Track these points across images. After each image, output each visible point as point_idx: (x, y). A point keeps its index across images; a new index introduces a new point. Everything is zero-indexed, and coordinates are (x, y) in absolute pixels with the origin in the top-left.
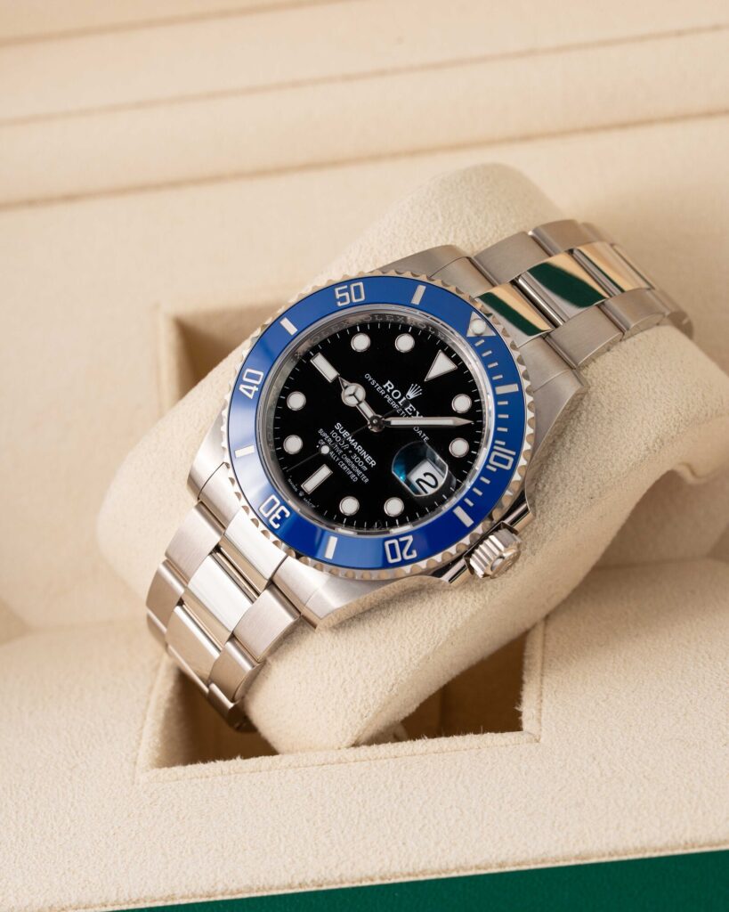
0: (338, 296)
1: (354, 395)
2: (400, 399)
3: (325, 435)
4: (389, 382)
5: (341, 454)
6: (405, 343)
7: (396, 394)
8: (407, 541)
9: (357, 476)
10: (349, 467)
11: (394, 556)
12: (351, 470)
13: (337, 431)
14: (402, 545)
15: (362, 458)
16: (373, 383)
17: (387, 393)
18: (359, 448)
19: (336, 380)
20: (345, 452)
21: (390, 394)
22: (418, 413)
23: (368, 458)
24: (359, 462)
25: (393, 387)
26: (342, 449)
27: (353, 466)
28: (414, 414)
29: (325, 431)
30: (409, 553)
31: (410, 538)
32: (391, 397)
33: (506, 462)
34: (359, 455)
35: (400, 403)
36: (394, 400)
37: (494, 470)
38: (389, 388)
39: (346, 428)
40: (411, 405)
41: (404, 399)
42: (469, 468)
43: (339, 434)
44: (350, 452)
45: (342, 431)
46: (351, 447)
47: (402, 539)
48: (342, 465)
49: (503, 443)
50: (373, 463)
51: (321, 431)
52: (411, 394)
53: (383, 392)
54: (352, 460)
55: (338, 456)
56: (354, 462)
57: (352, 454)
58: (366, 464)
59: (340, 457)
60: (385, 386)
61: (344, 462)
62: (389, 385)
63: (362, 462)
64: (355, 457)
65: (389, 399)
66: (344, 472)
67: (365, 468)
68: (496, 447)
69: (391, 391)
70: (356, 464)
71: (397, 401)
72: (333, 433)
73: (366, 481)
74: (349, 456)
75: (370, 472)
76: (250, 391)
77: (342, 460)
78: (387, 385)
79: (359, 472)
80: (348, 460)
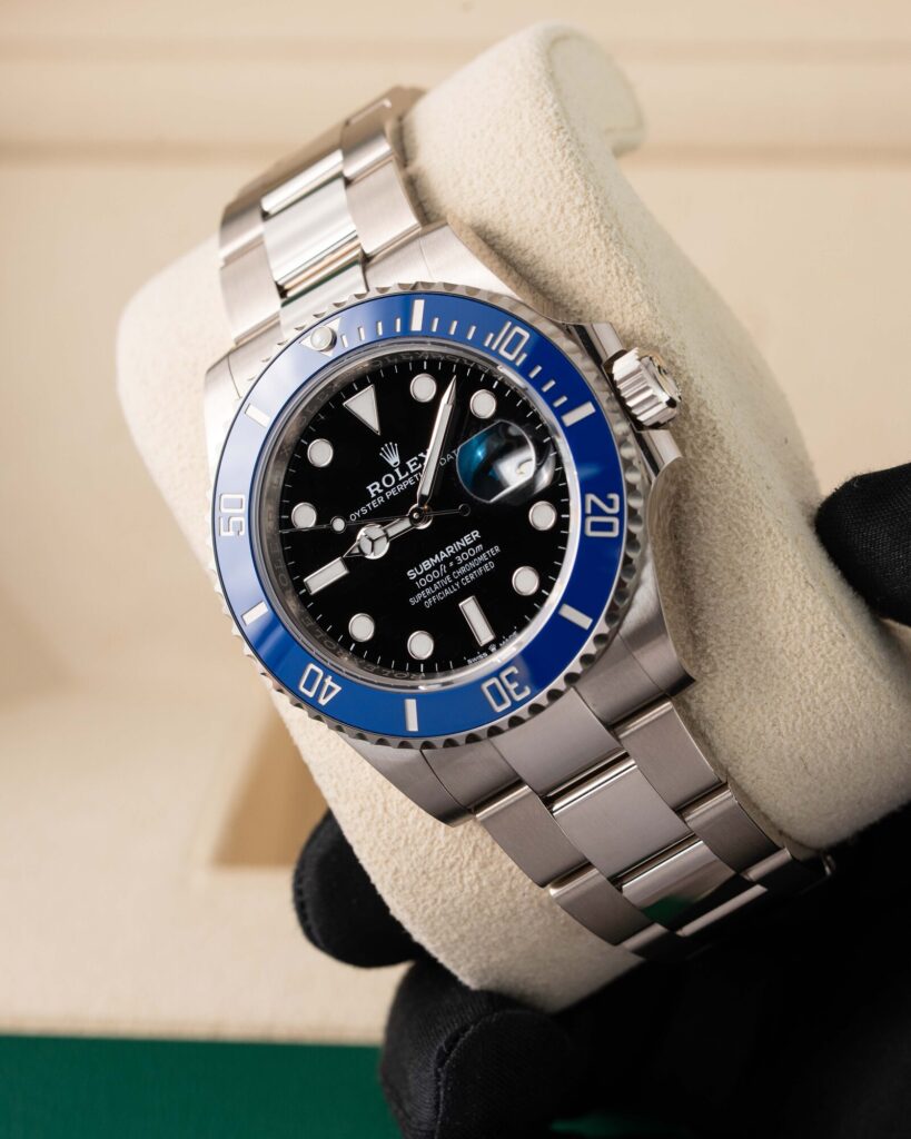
0: (231, 533)
1: (373, 541)
2: (396, 477)
3: (419, 596)
4: (369, 487)
5: (452, 578)
6: (321, 453)
7: (389, 481)
8: (593, 503)
9: (487, 562)
10: (471, 571)
11: (609, 527)
12: (476, 568)
13: (418, 577)
14: (597, 511)
15: (464, 549)
16: (364, 511)
17: (383, 494)
18: (450, 550)
19: (347, 562)
20: (450, 571)
21: (386, 490)
22: (421, 455)
23: (467, 540)
24: (468, 554)
25: (377, 484)
26: (445, 575)
27: (472, 564)
28: (421, 460)
29: (414, 595)
30: (610, 503)
31: (591, 497)
32: (390, 489)
33: (518, 337)
34: (459, 553)
35: (401, 478)
36: (395, 486)
37: (524, 356)
38: (377, 489)
39: (416, 564)
40: (408, 463)
41: (397, 470)
42: (515, 395)
43: (424, 575)
44: (451, 564)
45: (419, 570)
46: (446, 561)
47: (589, 510)
48: (467, 580)
49: (491, 335)
50: (476, 534)
51: (413, 601)
52: (394, 459)
53: (381, 500)
54: (464, 563)
55: (452, 583)
56: (467, 562)
57: (456, 562)
58: (474, 545)
59: (455, 581)
60: (373, 495)
61: (463, 576)
62: (373, 489)
63: (470, 552)
64: (460, 559)
65: (393, 492)
66: (478, 580)
67: (480, 547)
68: (494, 348)
69: (382, 487)
70: (471, 559)
71: (398, 482)
72: (419, 584)
73: (497, 549)
74: (457, 567)
75: (486, 542)
76: (331, 689)
77: (459, 579)
78: (372, 491)
79: (483, 557)
80: (463, 570)
